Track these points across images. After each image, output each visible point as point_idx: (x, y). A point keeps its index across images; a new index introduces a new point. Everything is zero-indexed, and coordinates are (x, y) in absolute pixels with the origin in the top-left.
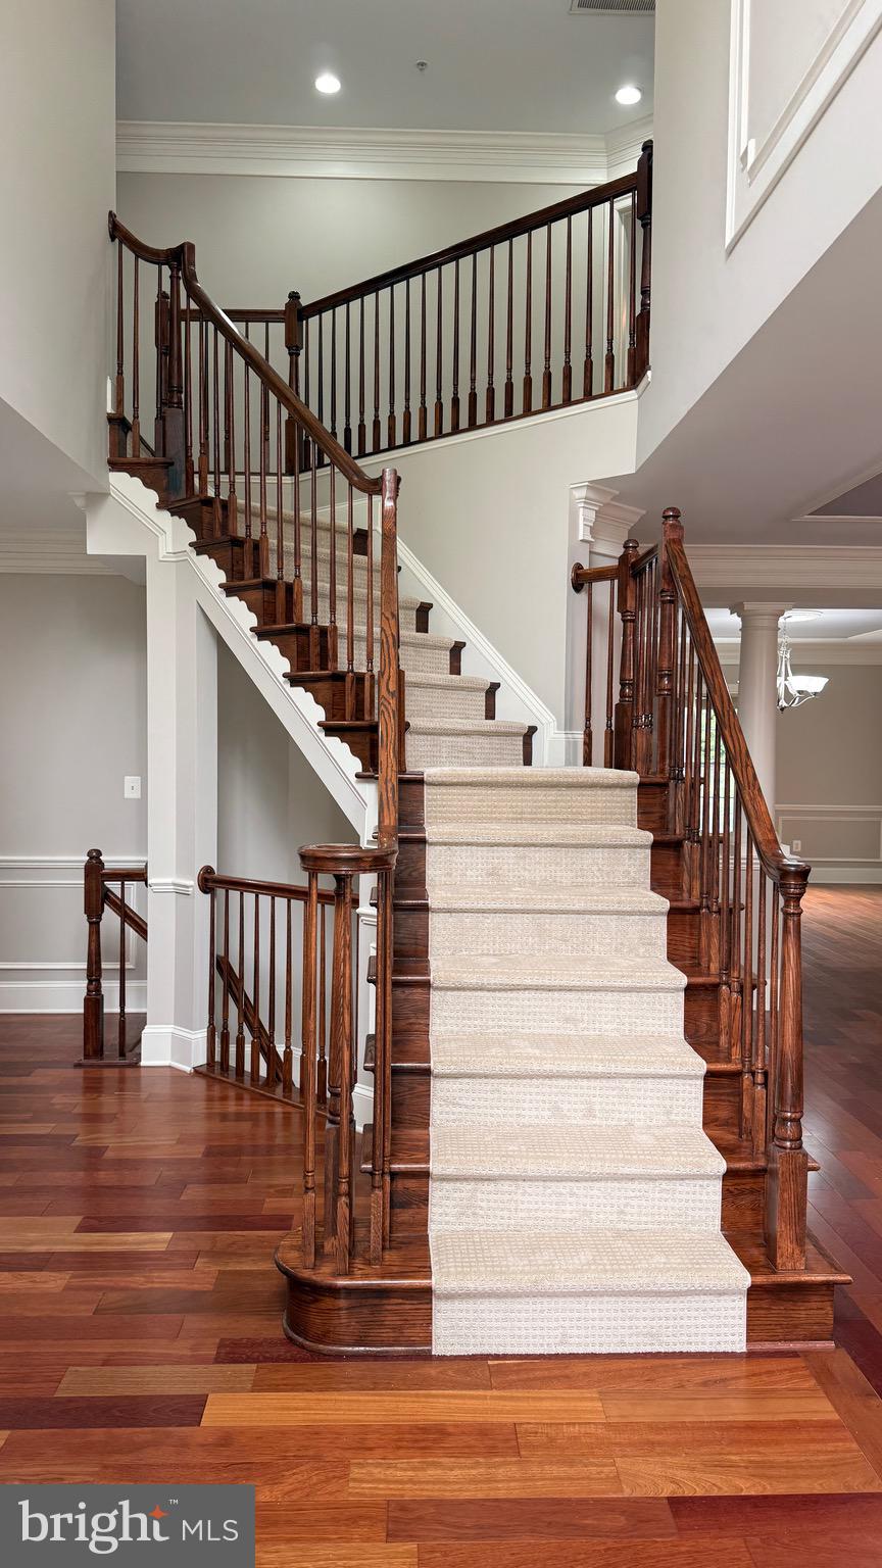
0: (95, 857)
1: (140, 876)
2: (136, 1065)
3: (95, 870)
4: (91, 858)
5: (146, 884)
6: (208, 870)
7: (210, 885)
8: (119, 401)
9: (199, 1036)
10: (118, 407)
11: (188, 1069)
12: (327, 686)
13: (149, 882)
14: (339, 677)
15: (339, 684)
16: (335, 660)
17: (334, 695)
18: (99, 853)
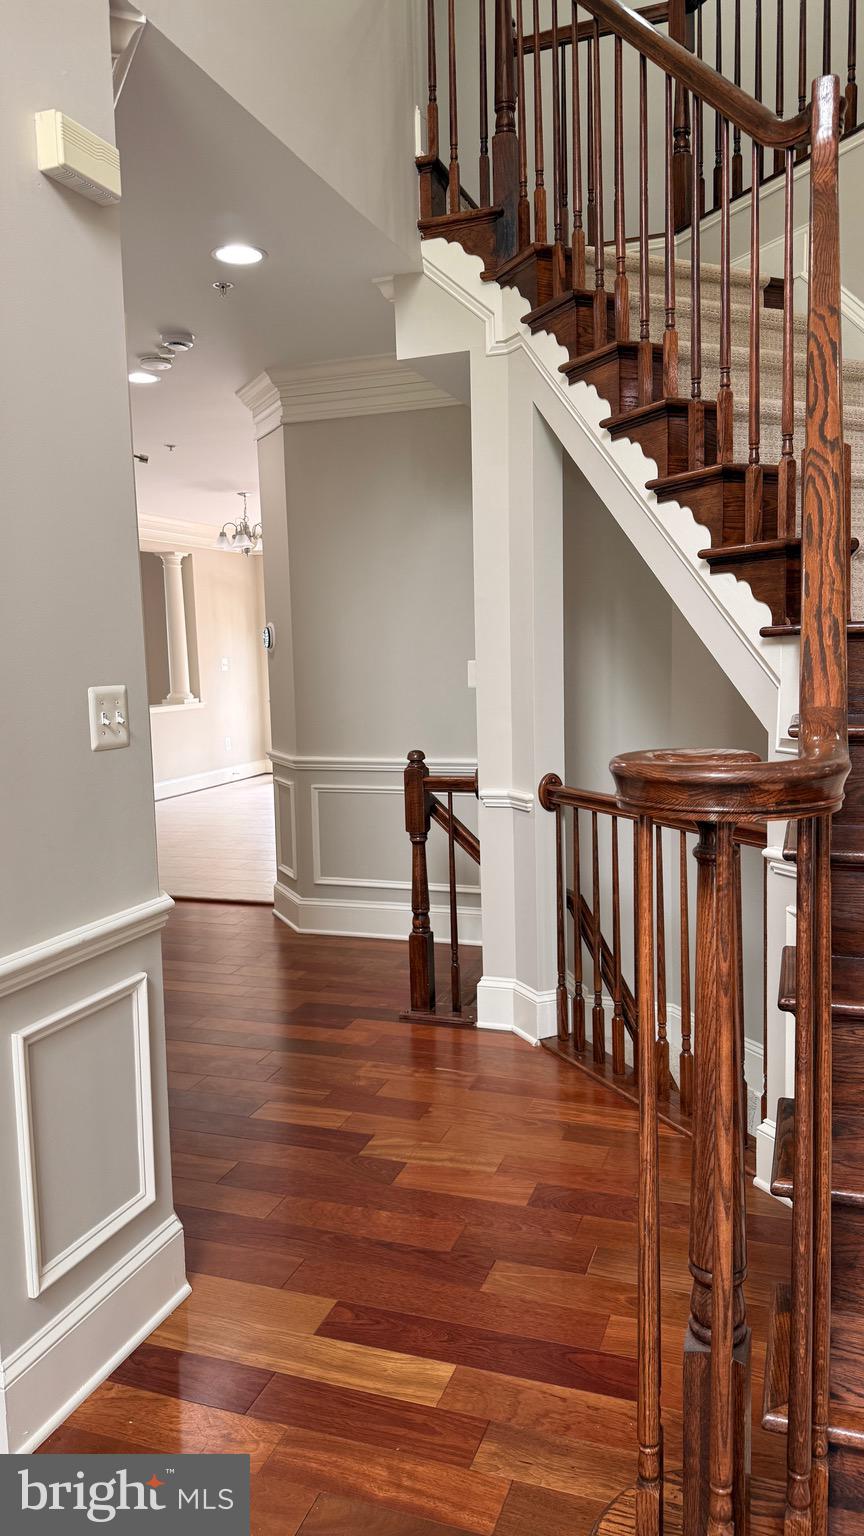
0: (417, 759)
1: (469, 785)
2: (471, 1025)
3: (417, 775)
4: (412, 761)
5: (477, 796)
6: (552, 779)
7: (555, 800)
8: (432, 140)
9: (546, 998)
10: (431, 148)
11: (534, 1041)
12: (715, 492)
13: (480, 793)
14: (734, 474)
15: (734, 486)
16: (729, 448)
17: (725, 505)
18: (422, 755)
